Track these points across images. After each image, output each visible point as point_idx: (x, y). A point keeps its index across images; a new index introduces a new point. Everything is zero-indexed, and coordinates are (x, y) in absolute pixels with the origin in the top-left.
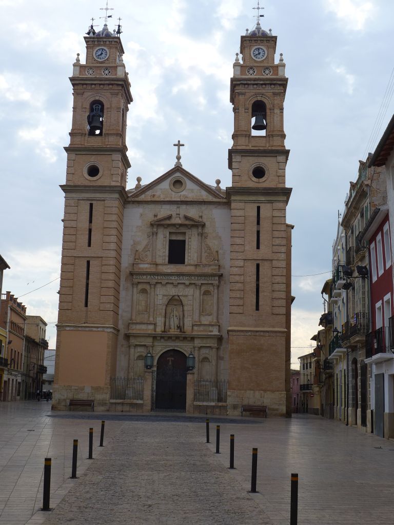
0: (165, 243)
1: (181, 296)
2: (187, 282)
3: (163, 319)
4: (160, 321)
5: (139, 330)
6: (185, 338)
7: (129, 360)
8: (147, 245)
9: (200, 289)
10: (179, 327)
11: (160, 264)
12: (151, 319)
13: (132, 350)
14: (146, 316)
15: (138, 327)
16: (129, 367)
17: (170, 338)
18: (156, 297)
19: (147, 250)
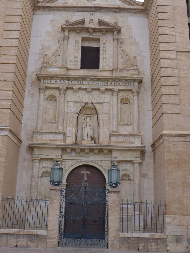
0: (77, 48)
1: (96, 103)
2: (103, 88)
3: (74, 129)
4: (71, 131)
5: (46, 140)
6: (101, 151)
7: (32, 176)
8: (57, 50)
9: (117, 96)
10: (93, 138)
11: (71, 69)
12: (60, 128)
13: (36, 165)
14: (54, 125)
15: (44, 137)
16: (31, 185)
17: (82, 150)
18: (66, 104)
19: (57, 54)
